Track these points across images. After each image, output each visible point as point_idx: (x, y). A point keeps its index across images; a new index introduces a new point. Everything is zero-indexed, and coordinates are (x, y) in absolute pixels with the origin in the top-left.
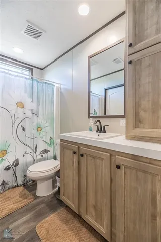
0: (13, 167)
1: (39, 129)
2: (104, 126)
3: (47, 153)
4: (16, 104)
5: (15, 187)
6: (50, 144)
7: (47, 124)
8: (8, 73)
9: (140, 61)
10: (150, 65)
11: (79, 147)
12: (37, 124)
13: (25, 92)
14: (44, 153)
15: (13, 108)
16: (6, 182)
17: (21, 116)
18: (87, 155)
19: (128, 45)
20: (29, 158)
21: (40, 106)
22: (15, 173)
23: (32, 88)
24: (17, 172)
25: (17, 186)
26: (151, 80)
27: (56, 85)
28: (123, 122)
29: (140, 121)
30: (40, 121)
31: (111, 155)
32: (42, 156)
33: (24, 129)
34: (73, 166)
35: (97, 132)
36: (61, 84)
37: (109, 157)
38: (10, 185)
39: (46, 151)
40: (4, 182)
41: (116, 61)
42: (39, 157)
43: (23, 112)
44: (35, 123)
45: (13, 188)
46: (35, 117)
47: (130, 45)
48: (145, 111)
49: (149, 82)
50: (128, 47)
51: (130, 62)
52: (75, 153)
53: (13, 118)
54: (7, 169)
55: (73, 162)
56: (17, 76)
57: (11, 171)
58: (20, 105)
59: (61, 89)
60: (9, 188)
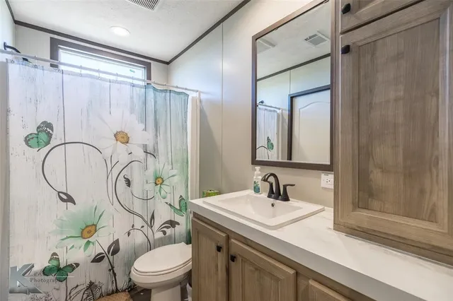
0: (110, 256)
1: (159, 180)
2: (285, 187)
3: (174, 227)
4: (115, 136)
5: (113, 292)
6: (180, 210)
7: (174, 172)
8: (98, 78)
9: (371, 46)
10: (399, 56)
11: (228, 238)
12: (155, 172)
13: (132, 110)
14: (167, 227)
15: (108, 144)
16: (97, 283)
17: (124, 159)
18: (244, 260)
19: (341, 8)
20: (139, 238)
21: (161, 138)
22: (113, 267)
23: (145, 103)
24: (115, 265)
25: (117, 291)
26: (402, 93)
27: (192, 95)
28: (327, 180)
29: (371, 195)
30: (162, 166)
31: (297, 274)
32: (164, 233)
33: (128, 183)
34: (217, 274)
35: (269, 196)
36: (200, 93)
37: (292, 279)
38: (104, 289)
39: (172, 224)
40: (91, 284)
41: (313, 39)
42: (159, 235)
43: (127, 150)
44: (151, 171)
45: (109, 295)
46: (150, 159)
47: (347, 9)
48: (384, 170)
49: (396, 100)
50: (340, 12)
51: (346, 50)
52: (219, 249)
53: (109, 163)
54: (98, 259)
55: (217, 266)
56: (116, 82)
57: (105, 263)
58: (122, 137)
59: (200, 101)
60: (101, 296)
